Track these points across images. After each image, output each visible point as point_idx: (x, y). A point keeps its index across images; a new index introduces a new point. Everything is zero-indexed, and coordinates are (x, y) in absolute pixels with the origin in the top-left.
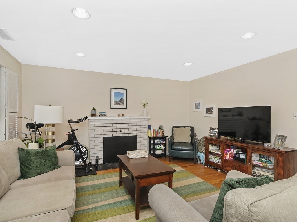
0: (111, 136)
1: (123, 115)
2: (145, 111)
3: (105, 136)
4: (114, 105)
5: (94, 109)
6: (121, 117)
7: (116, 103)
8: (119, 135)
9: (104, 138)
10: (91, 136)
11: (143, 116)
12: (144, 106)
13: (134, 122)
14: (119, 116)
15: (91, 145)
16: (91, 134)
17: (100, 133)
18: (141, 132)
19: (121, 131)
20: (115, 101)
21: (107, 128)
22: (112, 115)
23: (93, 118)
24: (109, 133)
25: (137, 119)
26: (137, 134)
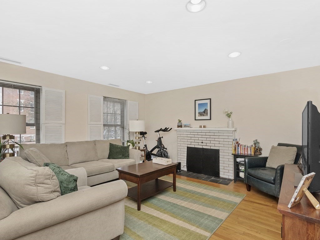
0: (193, 146)
1: (204, 127)
2: (230, 122)
3: (189, 146)
4: (199, 116)
5: (180, 121)
6: (203, 129)
7: (201, 114)
8: (201, 147)
9: (187, 147)
10: (179, 145)
11: (228, 127)
12: (229, 116)
13: (215, 134)
14: (201, 127)
15: (179, 152)
16: (178, 142)
17: (185, 143)
18: (225, 146)
19: (202, 143)
20: (199, 112)
21: (190, 138)
22: (196, 126)
23: (180, 128)
24: (192, 143)
25: (219, 131)
26: (220, 148)
